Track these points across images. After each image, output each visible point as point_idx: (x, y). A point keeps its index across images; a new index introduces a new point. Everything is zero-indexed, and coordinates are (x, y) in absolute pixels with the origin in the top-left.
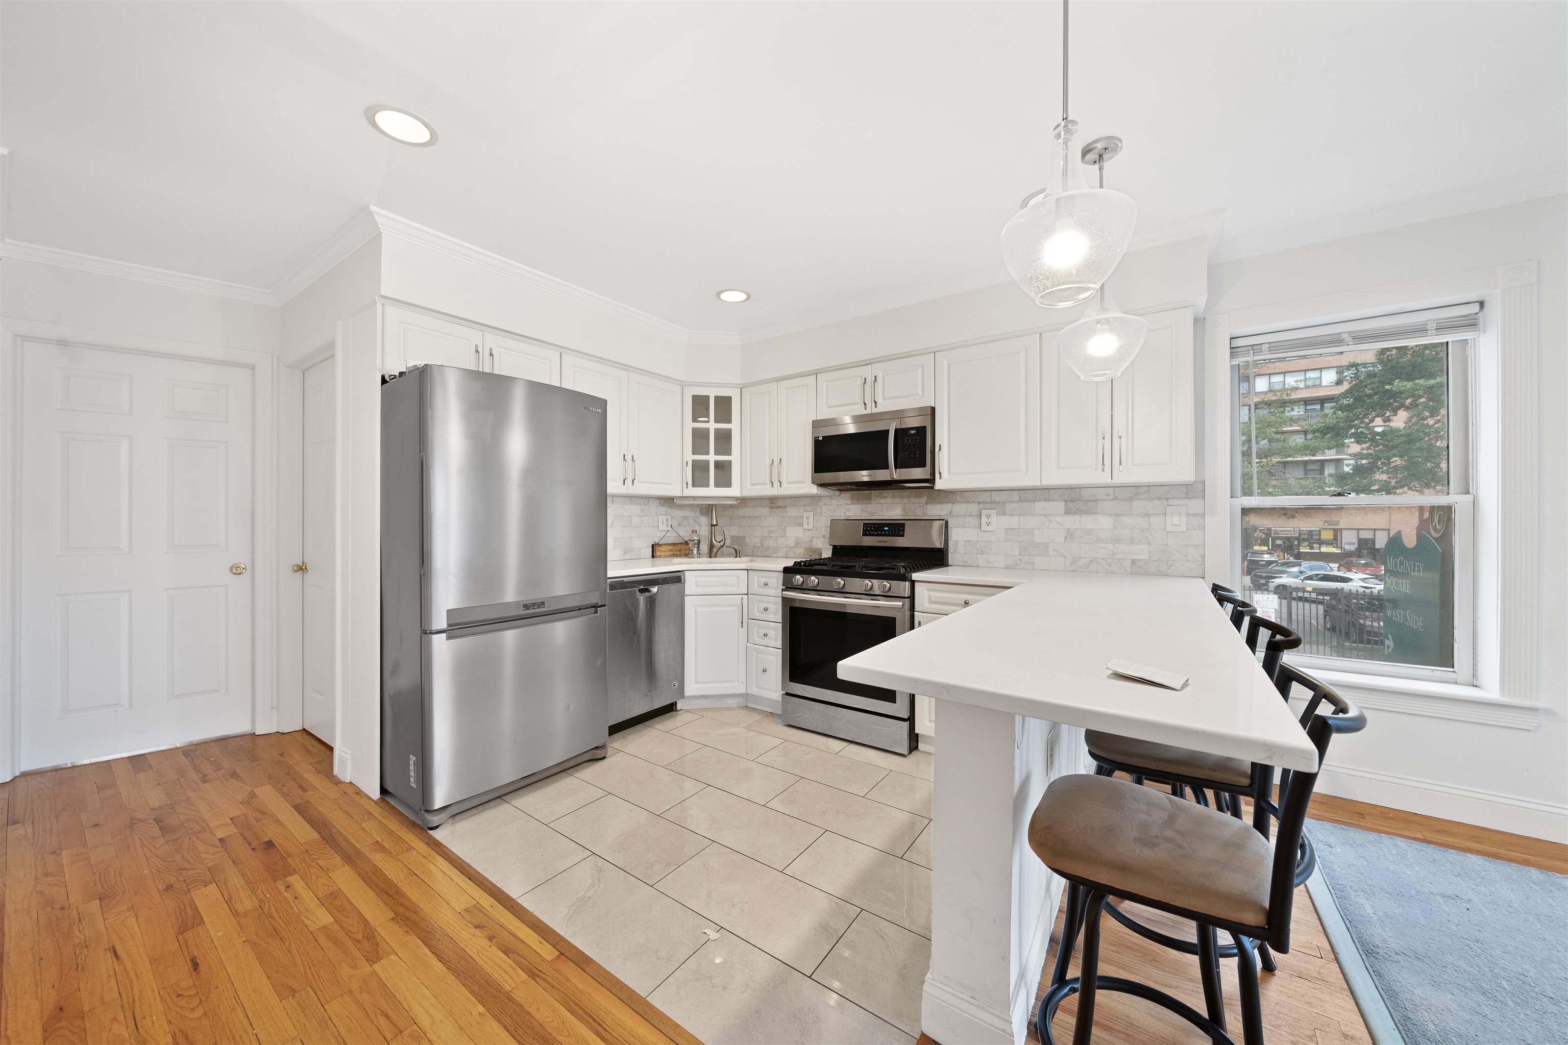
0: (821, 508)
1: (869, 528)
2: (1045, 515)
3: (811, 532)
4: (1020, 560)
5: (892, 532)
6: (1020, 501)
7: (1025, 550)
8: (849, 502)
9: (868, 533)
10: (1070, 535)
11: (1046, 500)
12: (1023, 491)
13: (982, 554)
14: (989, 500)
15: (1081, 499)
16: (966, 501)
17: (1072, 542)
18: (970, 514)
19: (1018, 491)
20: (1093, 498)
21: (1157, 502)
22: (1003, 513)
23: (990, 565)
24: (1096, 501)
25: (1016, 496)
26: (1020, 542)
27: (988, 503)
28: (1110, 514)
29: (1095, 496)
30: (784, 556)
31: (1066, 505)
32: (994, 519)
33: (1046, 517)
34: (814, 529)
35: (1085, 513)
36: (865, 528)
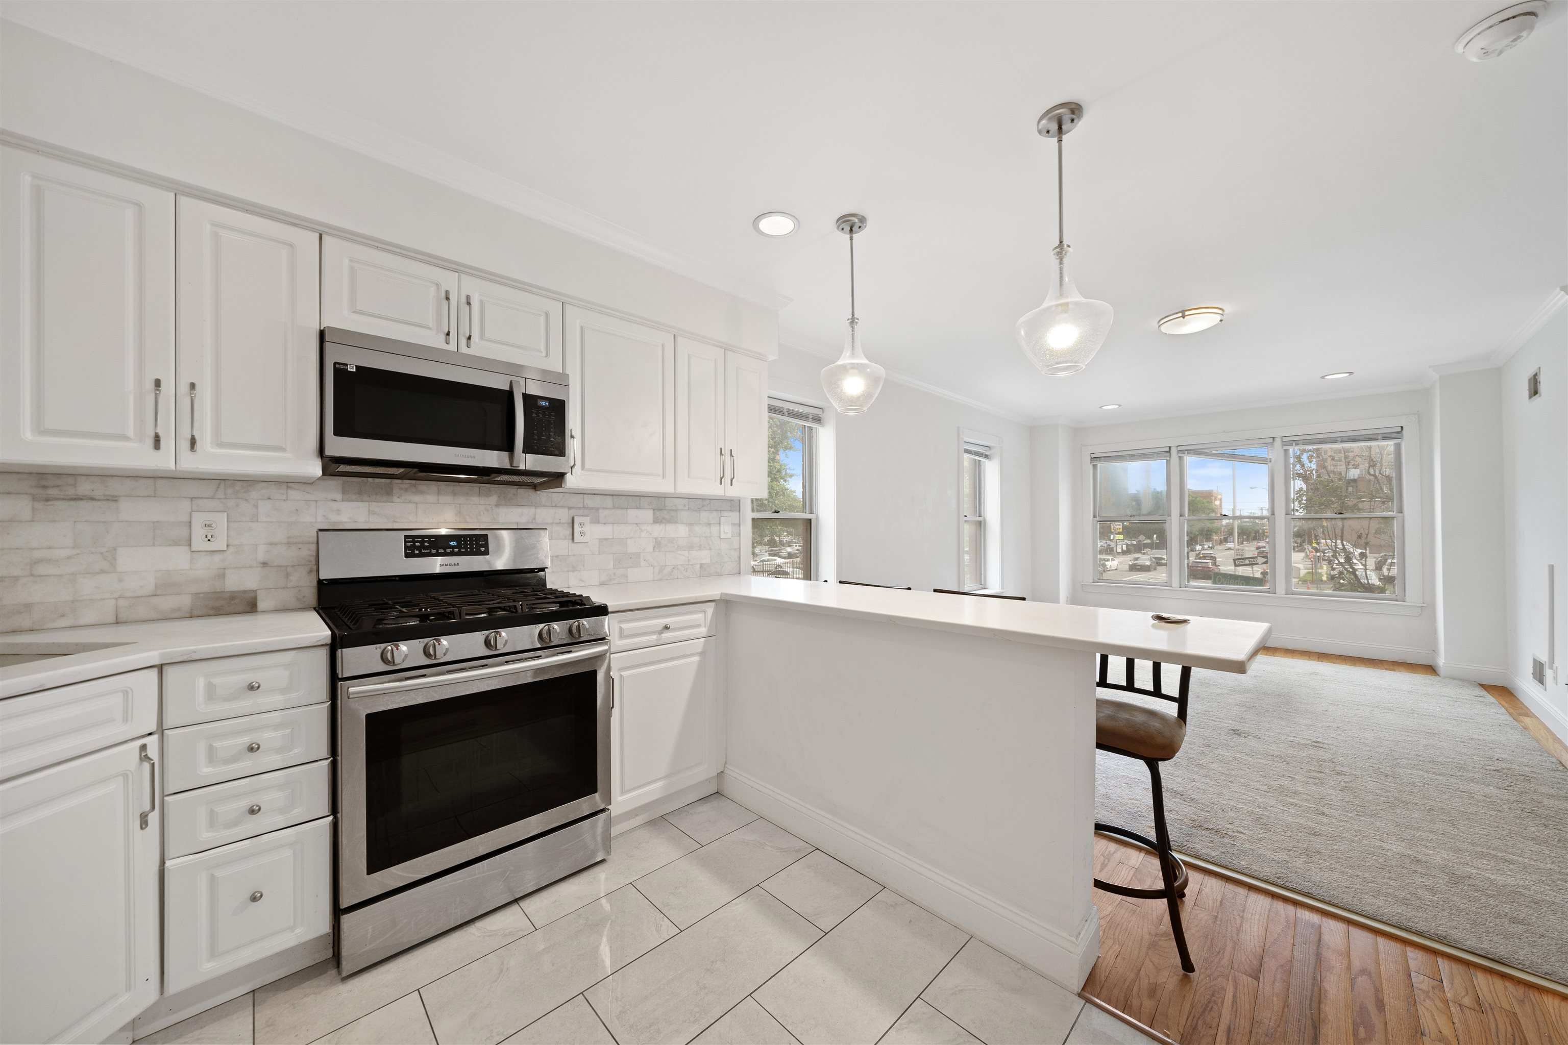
0: (256, 507)
1: (418, 544)
2: (637, 524)
3: (217, 558)
4: (614, 574)
5: (466, 548)
6: (614, 508)
7: (619, 563)
8: (339, 496)
9: (417, 552)
10: (658, 544)
11: (637, 508)
12: (617, 496)
13: (573, 571)
14: (581, 505)
15: (666, 508)
16: (554, 505)
17: (659, 551)
18: (558, 521)
19: (611, 497)
20: (674, 508)
21: (715, 514)
22: (596, 521)
23: (583, 584)
24: (676, 510)
25: (609, 501)
26: (614, 554)
27: (579, 508)
28: (686, 523)
29: (675, 506)
30: (113, 620)
31: (654, 513)
32: (588, 528)
33: (638, 526)
34: (231, 549)
35: (669, 521)
36: (409, 544)
